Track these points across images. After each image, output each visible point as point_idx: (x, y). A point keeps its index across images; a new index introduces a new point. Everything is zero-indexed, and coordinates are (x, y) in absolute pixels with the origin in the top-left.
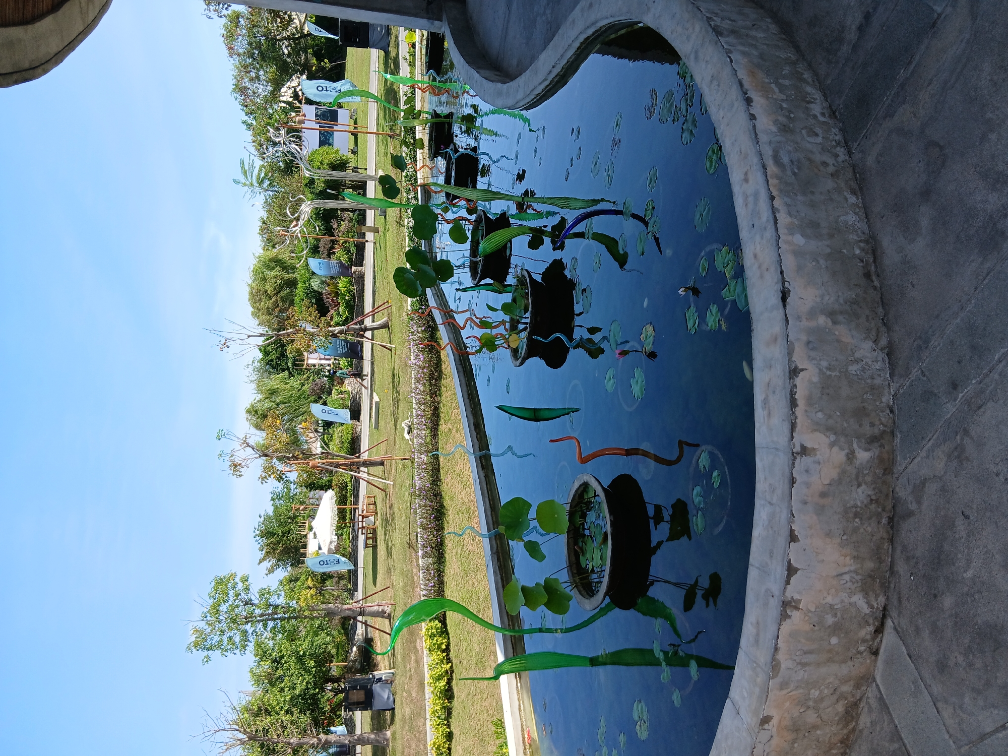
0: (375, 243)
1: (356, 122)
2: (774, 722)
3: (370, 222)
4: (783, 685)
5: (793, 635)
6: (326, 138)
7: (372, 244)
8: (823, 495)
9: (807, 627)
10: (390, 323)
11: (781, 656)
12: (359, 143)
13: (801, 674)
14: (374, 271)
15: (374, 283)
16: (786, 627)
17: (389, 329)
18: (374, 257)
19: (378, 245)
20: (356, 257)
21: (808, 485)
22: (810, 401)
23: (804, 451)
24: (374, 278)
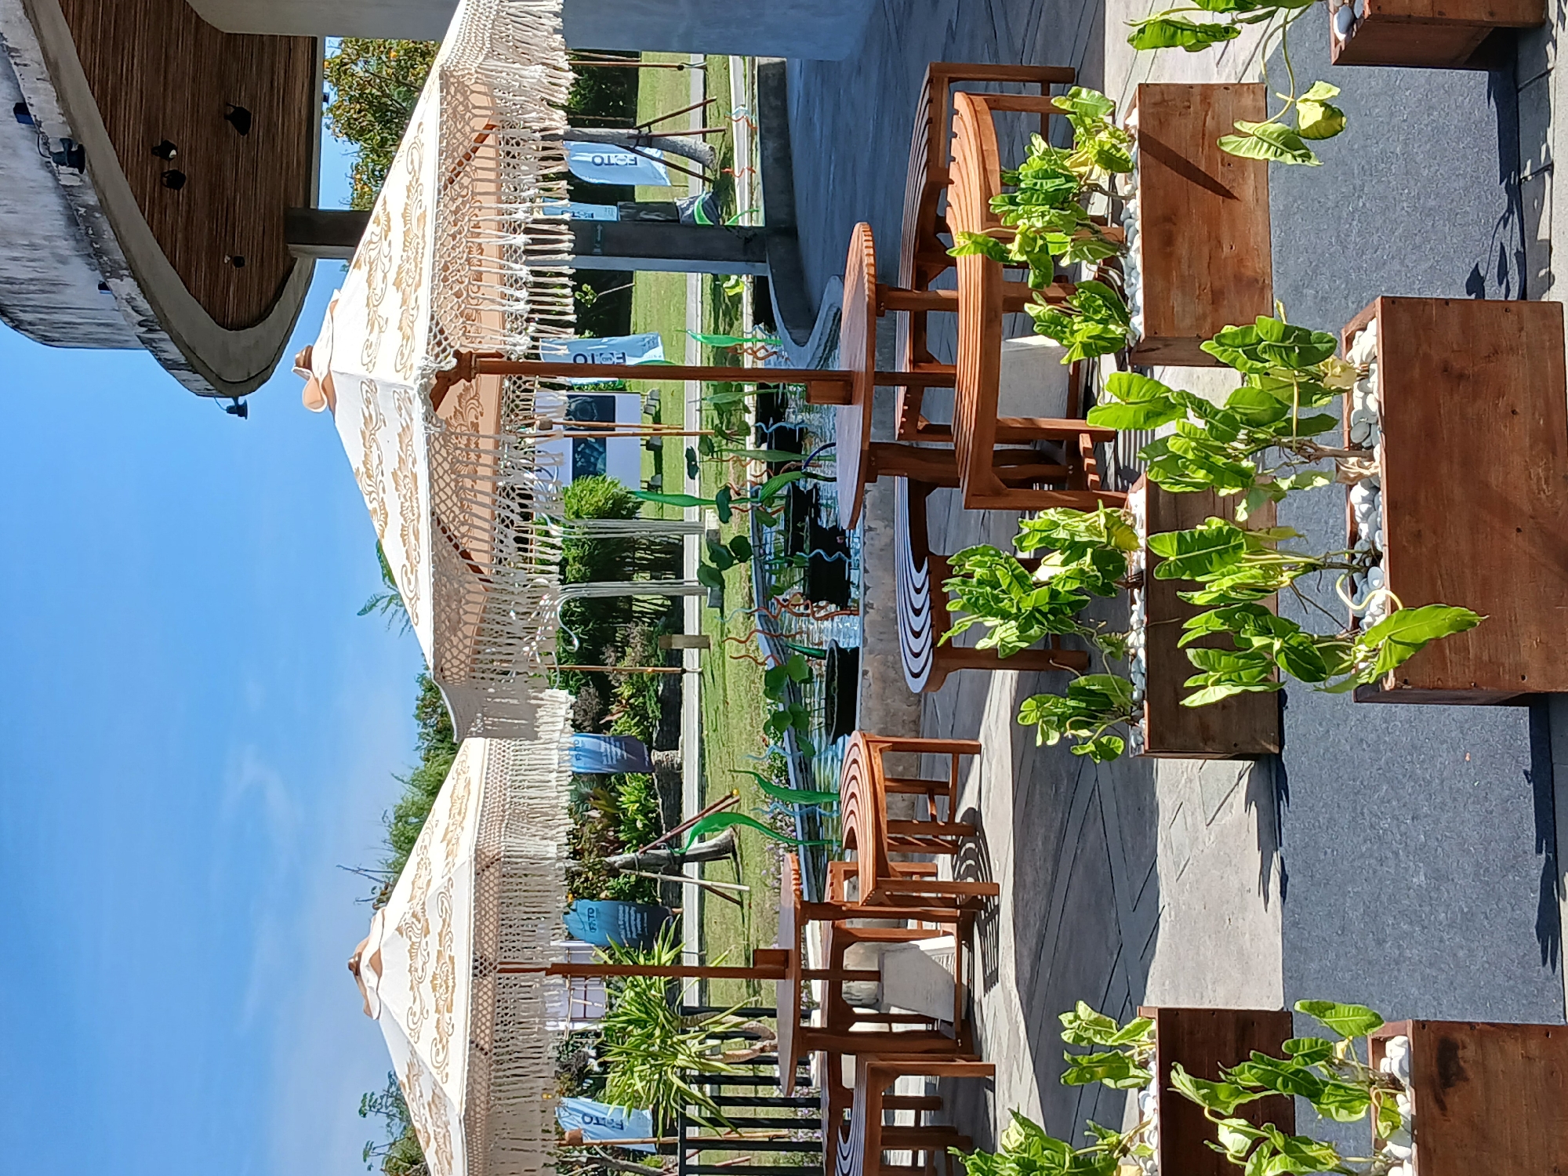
0: (701, 674)
1: (657, 419)
2: (870, 674)
3: (691, 627)
4: (871, 652)
5: (872, 622)
6: (588, 461)
7: (696, 675)
8: (882, 550)
9: (880, 619)
10: (736, 841)
11: (866, 635)
12: (664, 466)
13: (880, 646)
14: (701, 741)
15: (702, 767)
16: (867, 618)
17: (735, 855)
18: (700, 707)
19: (708, 676)
20: (662, 729)
21: (872, 545)
22: (873, 505)
23: (870, 529)
24: (702, 755)
